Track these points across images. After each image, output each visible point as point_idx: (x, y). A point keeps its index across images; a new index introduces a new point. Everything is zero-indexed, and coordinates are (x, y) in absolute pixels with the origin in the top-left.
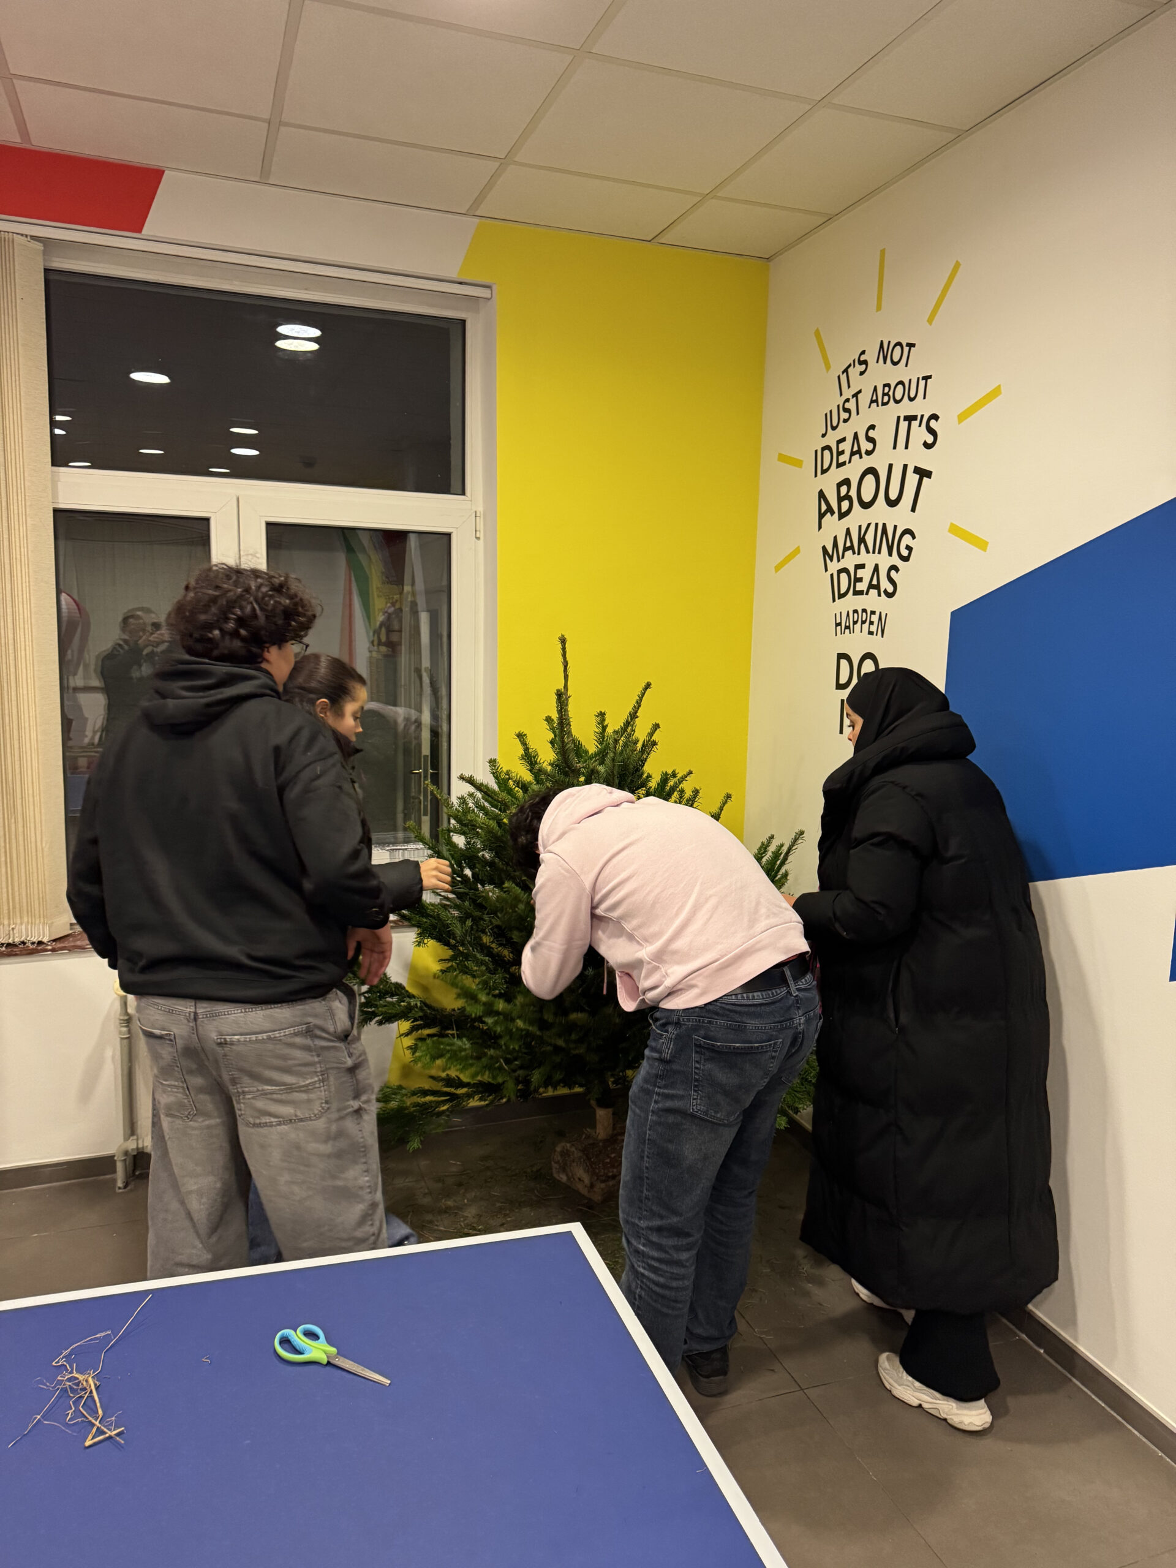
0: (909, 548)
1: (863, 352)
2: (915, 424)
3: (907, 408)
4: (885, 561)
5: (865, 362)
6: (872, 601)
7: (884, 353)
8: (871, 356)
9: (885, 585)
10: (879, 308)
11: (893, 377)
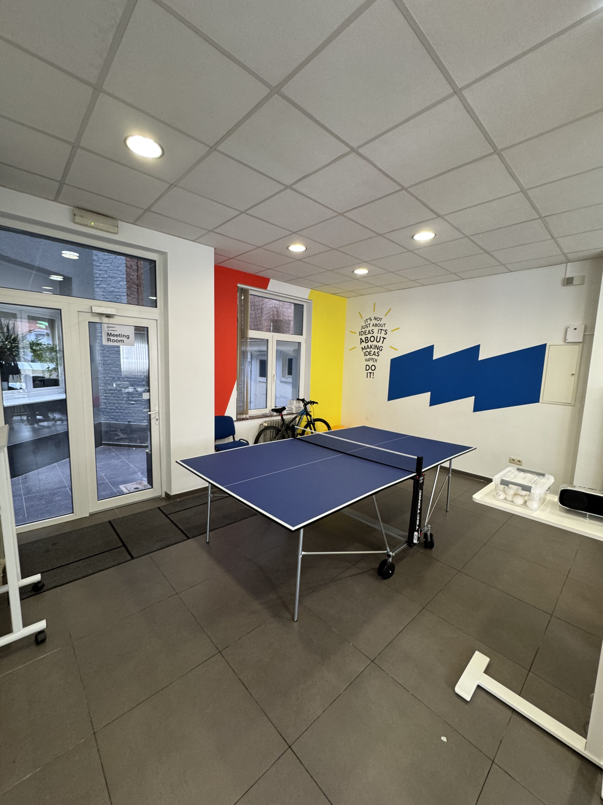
0: (382, 349)
2: (382, 331)
3: (380, 328)
4: (376, 351)
5: (371, 319)
6: (373, 357)
7: (375, 319)
8: (373, 318)
9: (376, 354)
10: (374, 312)
11: (378, 323)
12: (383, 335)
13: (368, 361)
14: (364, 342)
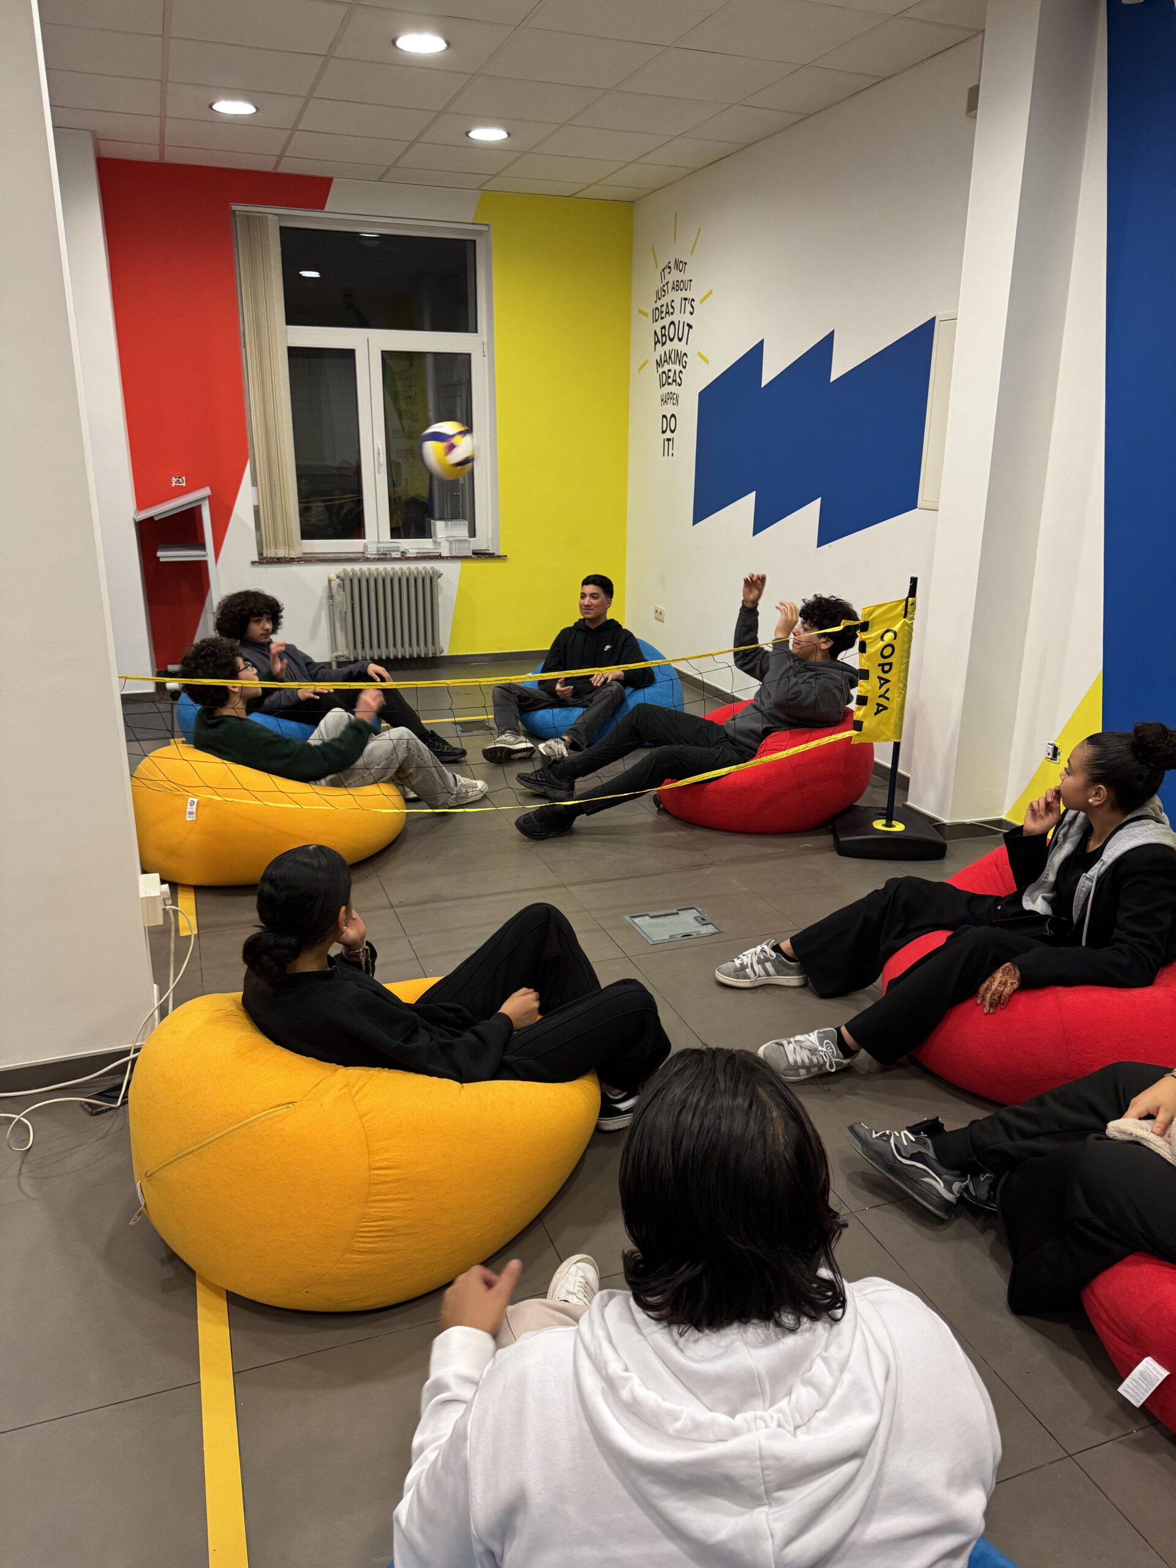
1: (669, 263)
2: (687, 302)
4: (678, 368)
6: (673, 388)
7: (677, 266)
8: (672, 265)
9: (678, 380)
10: (675, 242)
11: (679, 277)
12: (687, 318)
13: (665, 402)
14: (660, 343)
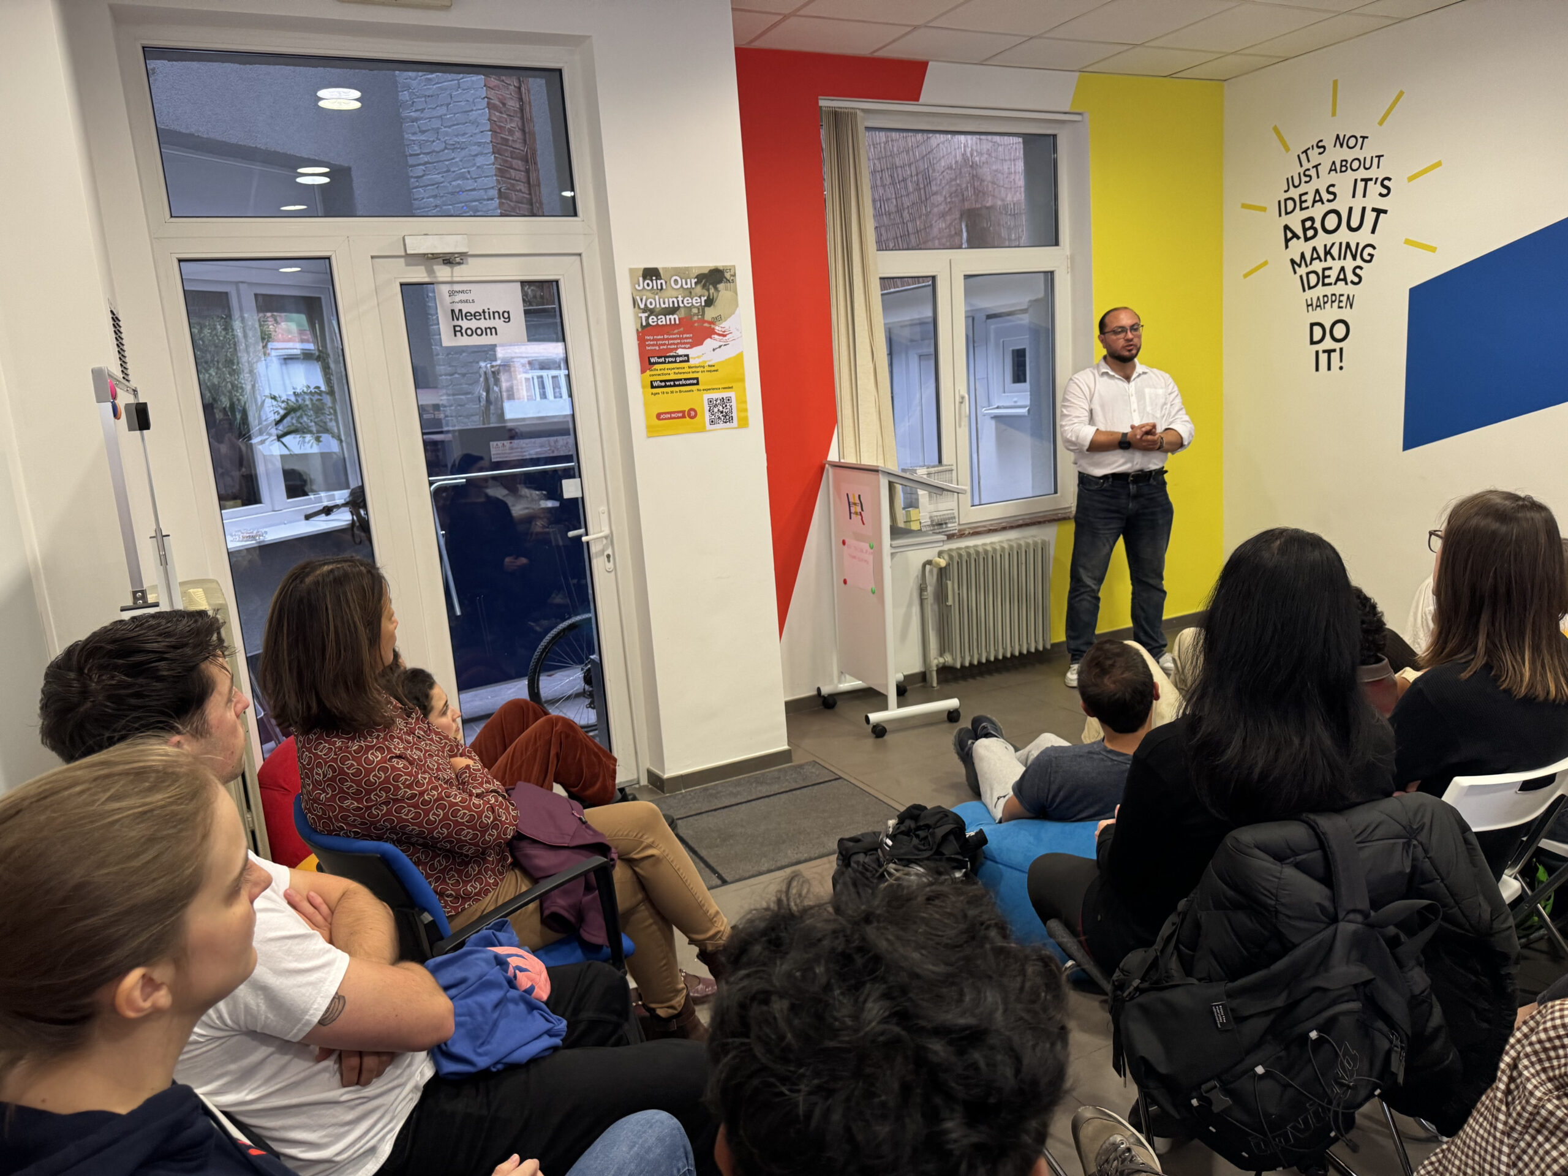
0: (1372, 256)
1: (1320, 141)
2: (1371, 183)
3: (1362, 174)
4: (1349, 264)
5: (1324, 147)
6: (1340, 289)
7: (1339, 141)
8: (1329, 142)
9: (1350, 277)
10: (1333, 108)
11: (1349, 155)
12: (1373, 202)
13: (1318, 306)
14: (1298, 238)
